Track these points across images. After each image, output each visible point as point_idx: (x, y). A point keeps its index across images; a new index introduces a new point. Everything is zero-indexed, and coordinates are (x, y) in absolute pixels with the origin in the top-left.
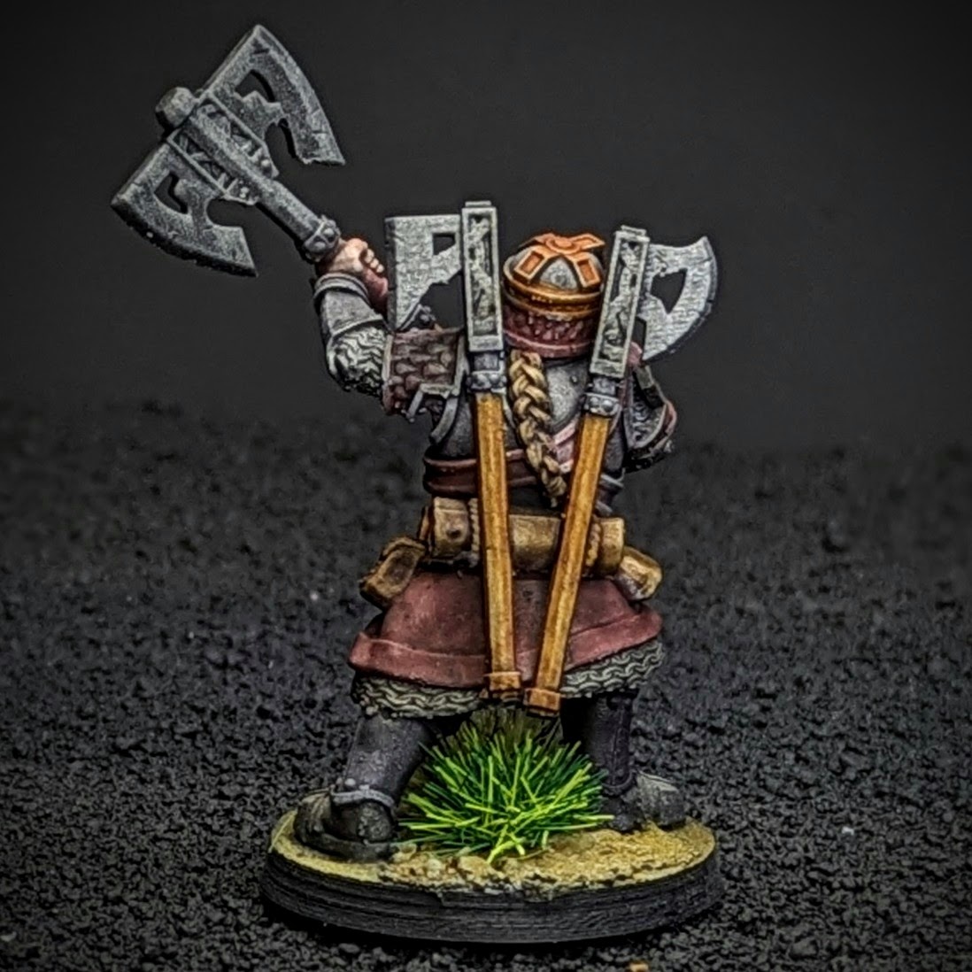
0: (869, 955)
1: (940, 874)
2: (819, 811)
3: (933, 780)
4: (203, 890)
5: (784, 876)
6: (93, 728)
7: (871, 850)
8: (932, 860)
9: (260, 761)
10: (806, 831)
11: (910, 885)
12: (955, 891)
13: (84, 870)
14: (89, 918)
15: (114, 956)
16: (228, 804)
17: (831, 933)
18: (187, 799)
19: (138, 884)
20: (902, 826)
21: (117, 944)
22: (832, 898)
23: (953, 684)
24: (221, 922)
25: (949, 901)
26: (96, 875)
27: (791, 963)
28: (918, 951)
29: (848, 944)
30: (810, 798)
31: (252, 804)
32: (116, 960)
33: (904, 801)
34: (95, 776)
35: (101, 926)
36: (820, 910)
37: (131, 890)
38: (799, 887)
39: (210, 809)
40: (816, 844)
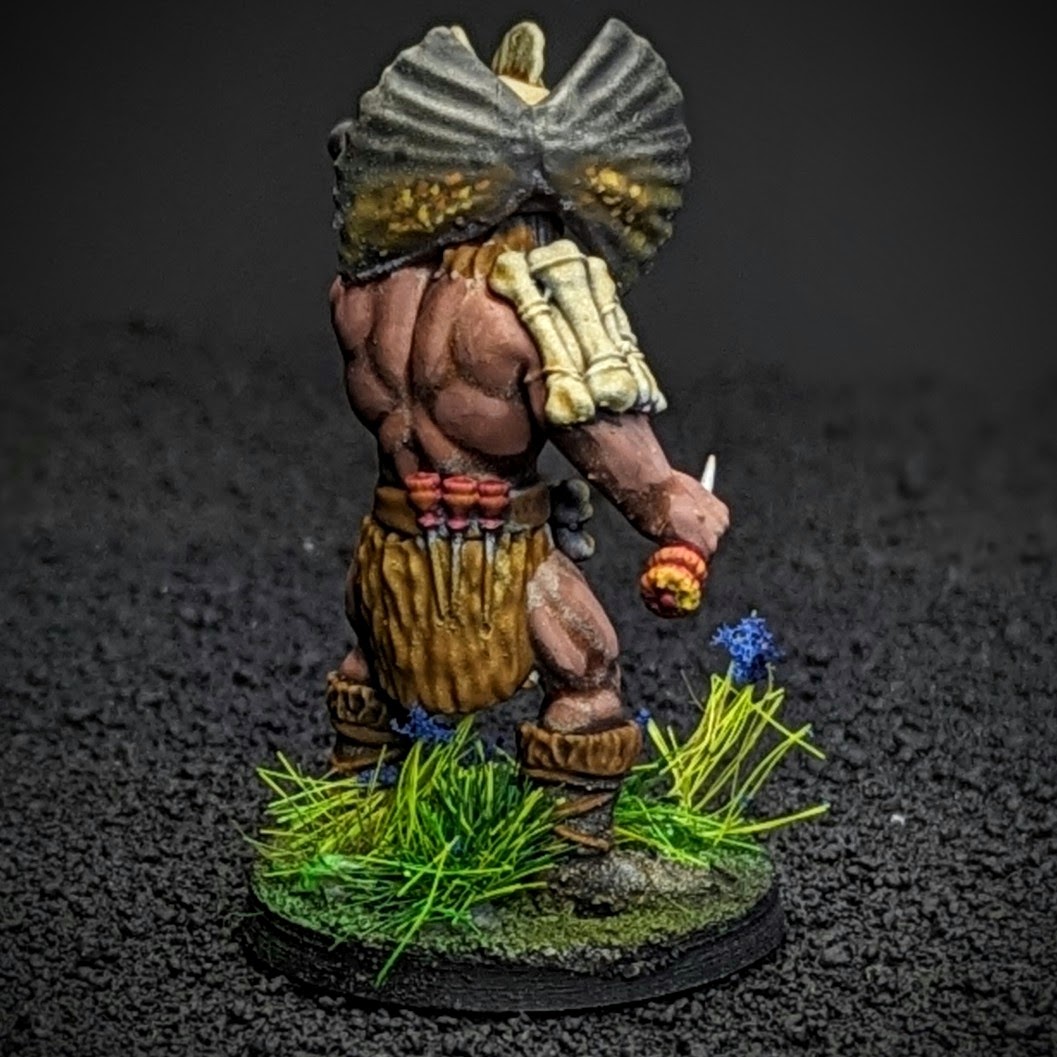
0: (911, 962)
1: (998, 869)
2: (866, 796)
3: (1000, 760)
4: (155, 883)
5: (820, 871)
6: (44, 695)
7: (922, 841)
8: (990, 854)
9: (232, 735)
10: (850, 820)
11: (962, 883)
12: (1014, 889)
13: (20, 858)
14: (22, 914)
15: (48, 959)
16: (190, 784)
17: (869, 937)
18: (145, 778)
19: (80, 876)
20: (960, 815)
21: (52, 944)
22: (872, 897)
23: (1034, 651)
24: (173, 920)
25: (1006, 901)
26: (34, 865)
27: (819, 971)
28: (966, 958)
29: (887, 950)
30: (857, 781)
31: (219, 784)
32: (48, 964)
33: (965, 785)
34: (42, 751)
35: (35, 924)
36: (858, 911)
37: (73, 882)
38: (835, 884)
39: (170, 790)
40: (861, 834)
